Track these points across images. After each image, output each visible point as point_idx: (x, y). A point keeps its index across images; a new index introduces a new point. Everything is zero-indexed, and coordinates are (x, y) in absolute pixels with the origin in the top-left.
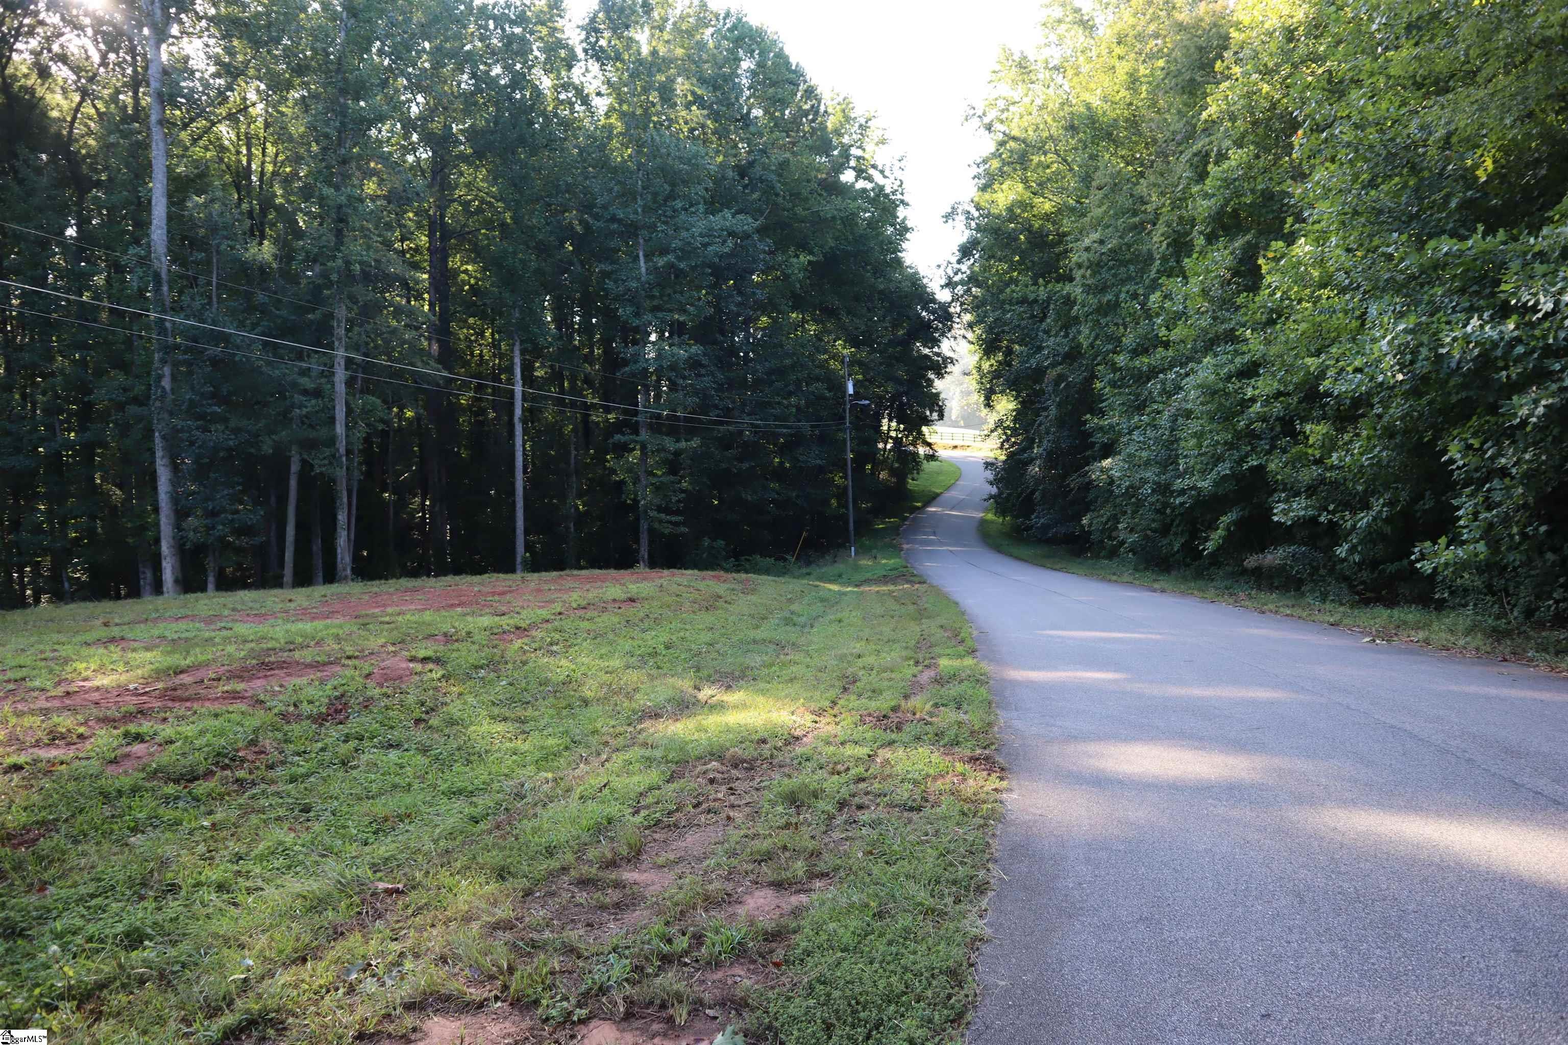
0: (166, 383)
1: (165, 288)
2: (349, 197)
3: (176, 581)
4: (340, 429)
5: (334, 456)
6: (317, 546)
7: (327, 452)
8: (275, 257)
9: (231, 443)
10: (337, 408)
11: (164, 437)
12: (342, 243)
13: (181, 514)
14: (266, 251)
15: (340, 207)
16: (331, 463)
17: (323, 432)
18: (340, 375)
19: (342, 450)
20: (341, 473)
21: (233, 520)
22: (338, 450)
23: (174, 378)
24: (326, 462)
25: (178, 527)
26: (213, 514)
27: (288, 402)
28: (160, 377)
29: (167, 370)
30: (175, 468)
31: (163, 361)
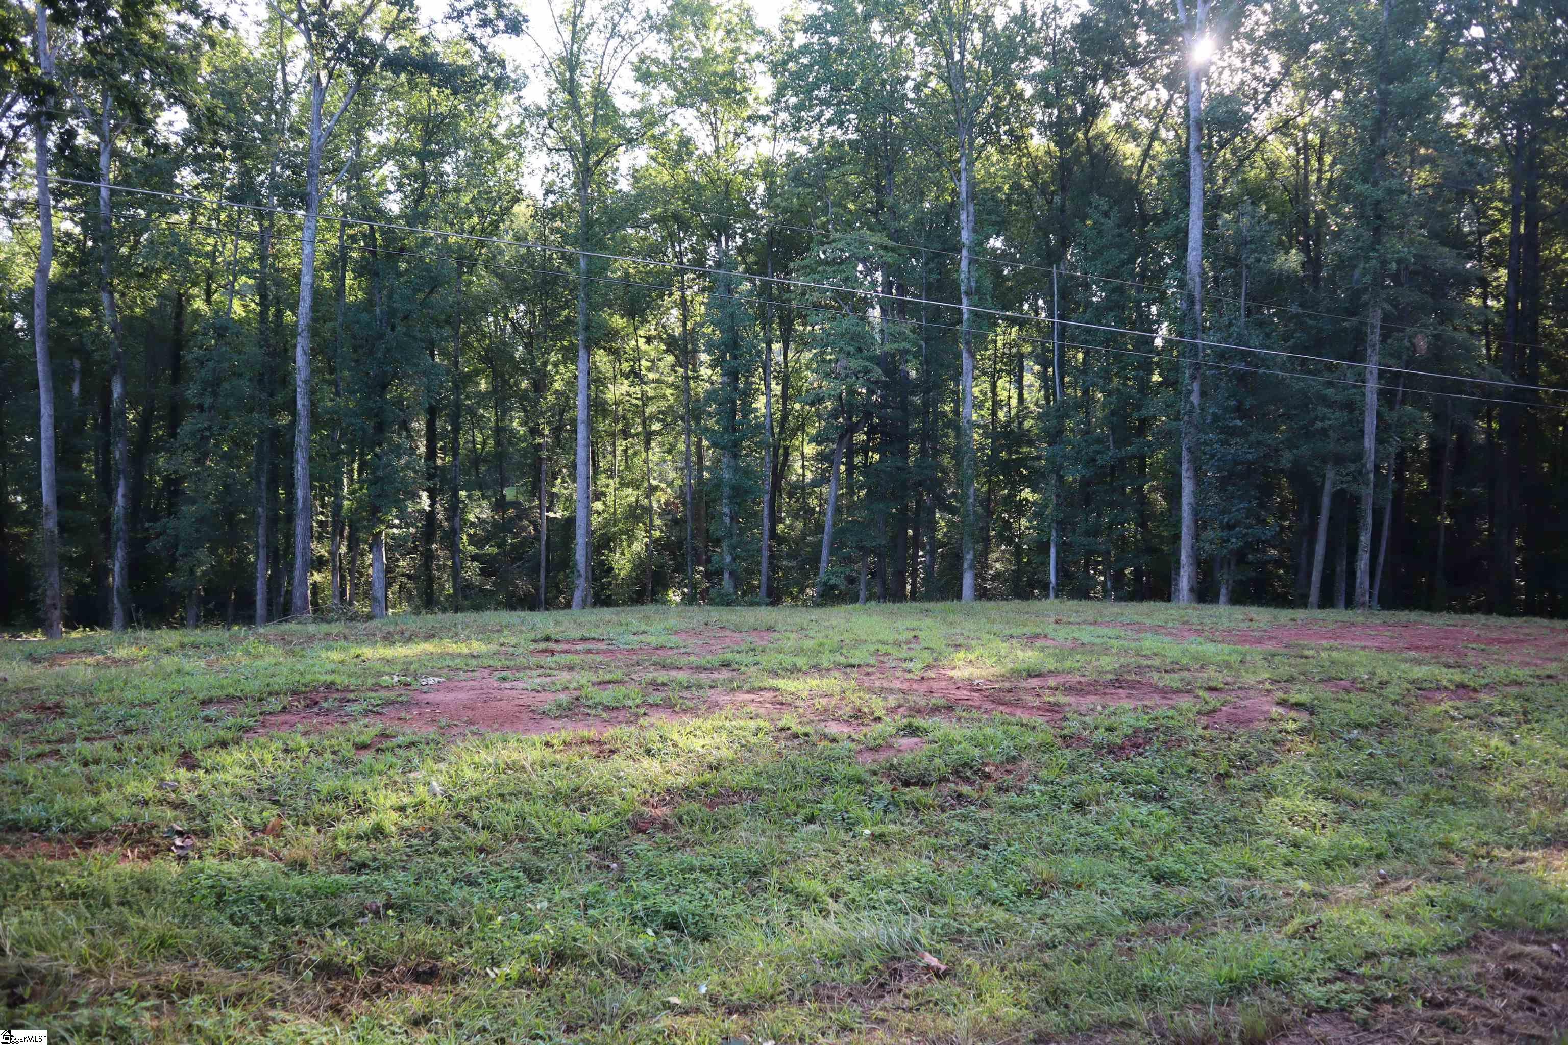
0: (1195, 398)
1: (1198, 307)
2: (1390, 191)
3: (1192, 590)
4: (1369, 443)
5: (1360, 472)
6: (1341, 568)
7: (1352, 467)
8: (1303, 265)
9: (1250, 456)
10: (1367, 420)
11: (1189, 450)
12: (1379, 242)
13: (1200, 524)
14: (1293, 259)
15: (1378, 202)
16: (1355, 479)
17: (1350, 447)
18: (1372, 386)
19: (1370, 466)
20: (1367, 493)
21: (1247, 534)
22: (1364, 466)
23: (1203, 394)
24: (1349, 478)
25: (1197, 537)
26: (1230, 527)
27: (1312, 415)
28: (1190, 392)
29: (1196, 386)
30: (1198, 480)
31: (1193, 377)
